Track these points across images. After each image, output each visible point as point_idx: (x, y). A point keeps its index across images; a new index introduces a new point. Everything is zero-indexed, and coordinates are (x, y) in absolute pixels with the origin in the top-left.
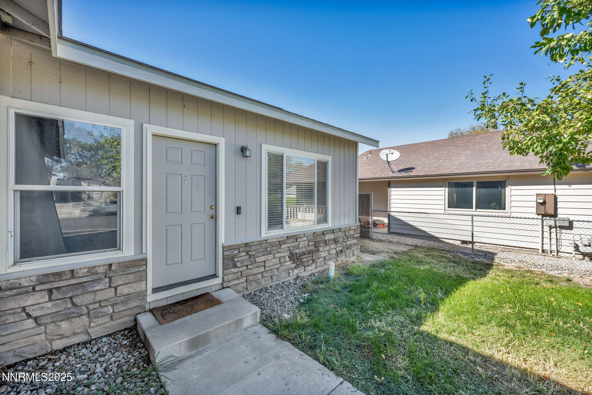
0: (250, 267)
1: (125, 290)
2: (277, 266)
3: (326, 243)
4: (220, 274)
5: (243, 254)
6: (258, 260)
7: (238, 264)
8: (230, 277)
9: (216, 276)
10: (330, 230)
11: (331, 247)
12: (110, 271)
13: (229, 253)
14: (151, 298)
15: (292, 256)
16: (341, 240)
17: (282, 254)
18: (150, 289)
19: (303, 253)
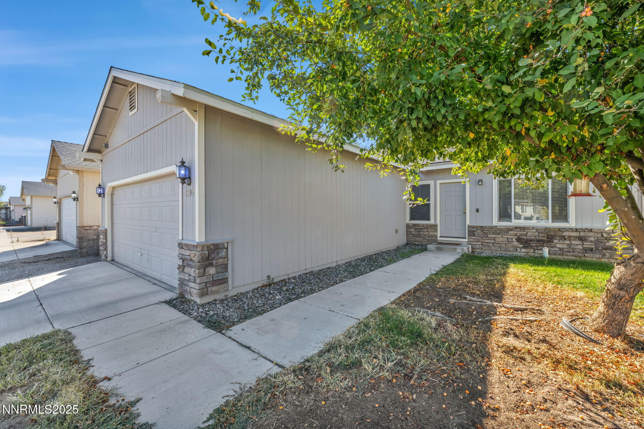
0: (483, 238)
1: (431, 233)
2: (505, 243)
3: (564, 238)
4: (467, 238)
5: (479, 231)
6: (489, 236)
7: (476, 235)
8: (472, 240)
9: (465, 238)
10: (571, 229)
11: (573, 242)
12: (427, 227)
13: (471, 229)
14: (439, 239)
15: (519, 240)
16: (592, 239)
17: (509, 237)
18: (439, 236)
19: (531, 240)
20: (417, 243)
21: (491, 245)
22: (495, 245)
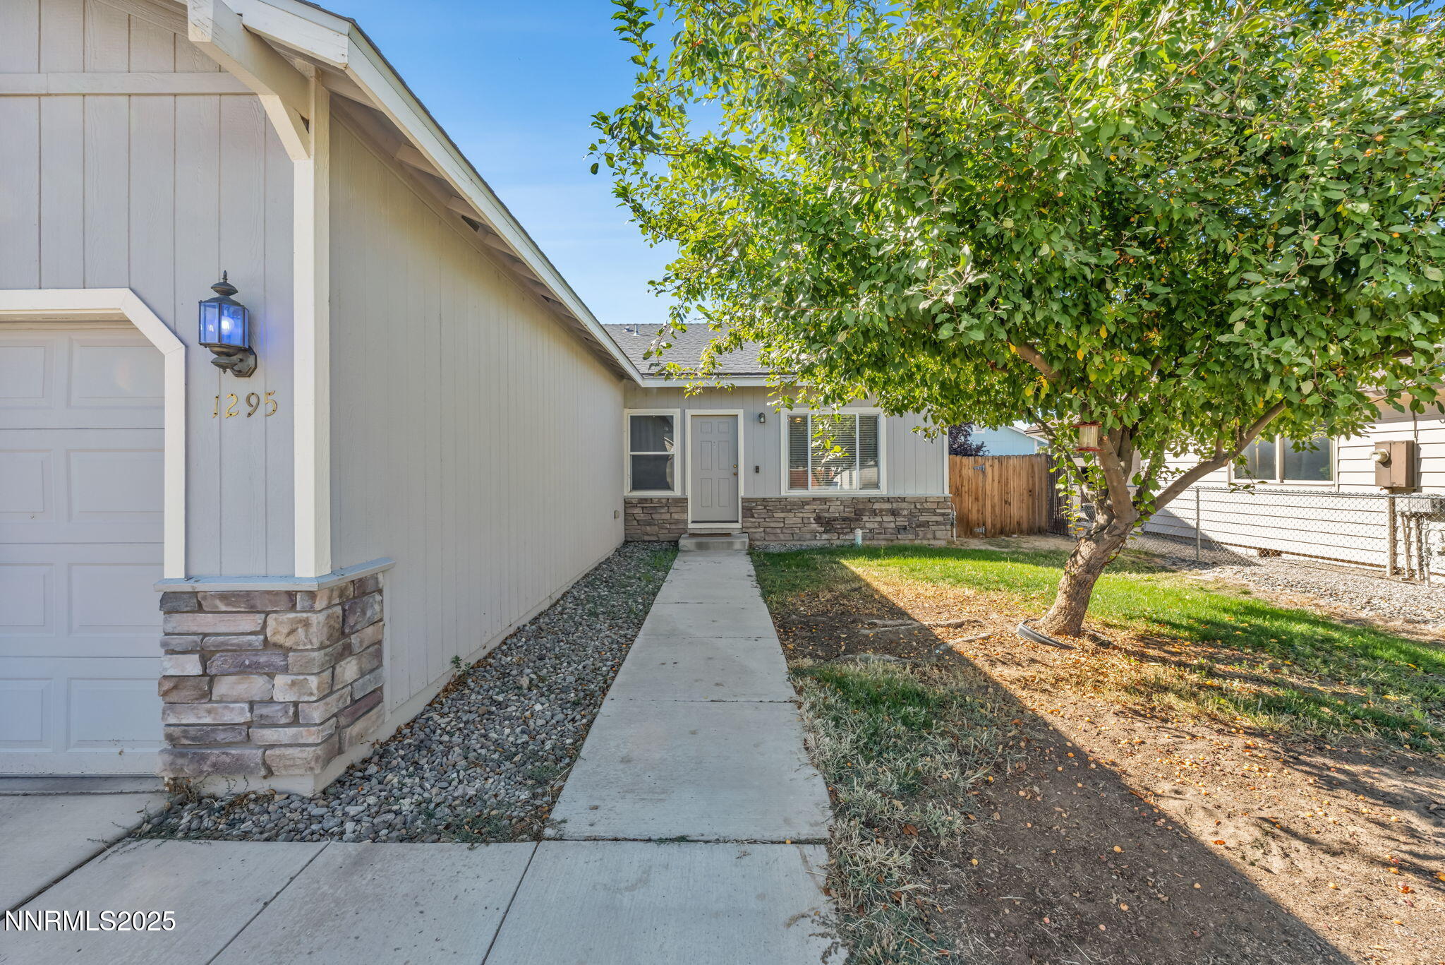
0: (766, 520)
1: (676, 516)
2: (799, 526)
3: (874, 513)
4: (740, 521)
5: (761, 508)
6: (777, 516)
7: (756, 515)
8: (748, 525)
9: (737, 522)
10: (883, 498)
11: (885, 519)
12: (668, 503)
13: (746, 504)
14: (690, 526)
15: (818, 519)
16: (905, 512)
17: (805, 515)
18: (690, 521)
19: (835, 519)
20: (646, 538)
21: (779, 531)
22: (785, 531)
